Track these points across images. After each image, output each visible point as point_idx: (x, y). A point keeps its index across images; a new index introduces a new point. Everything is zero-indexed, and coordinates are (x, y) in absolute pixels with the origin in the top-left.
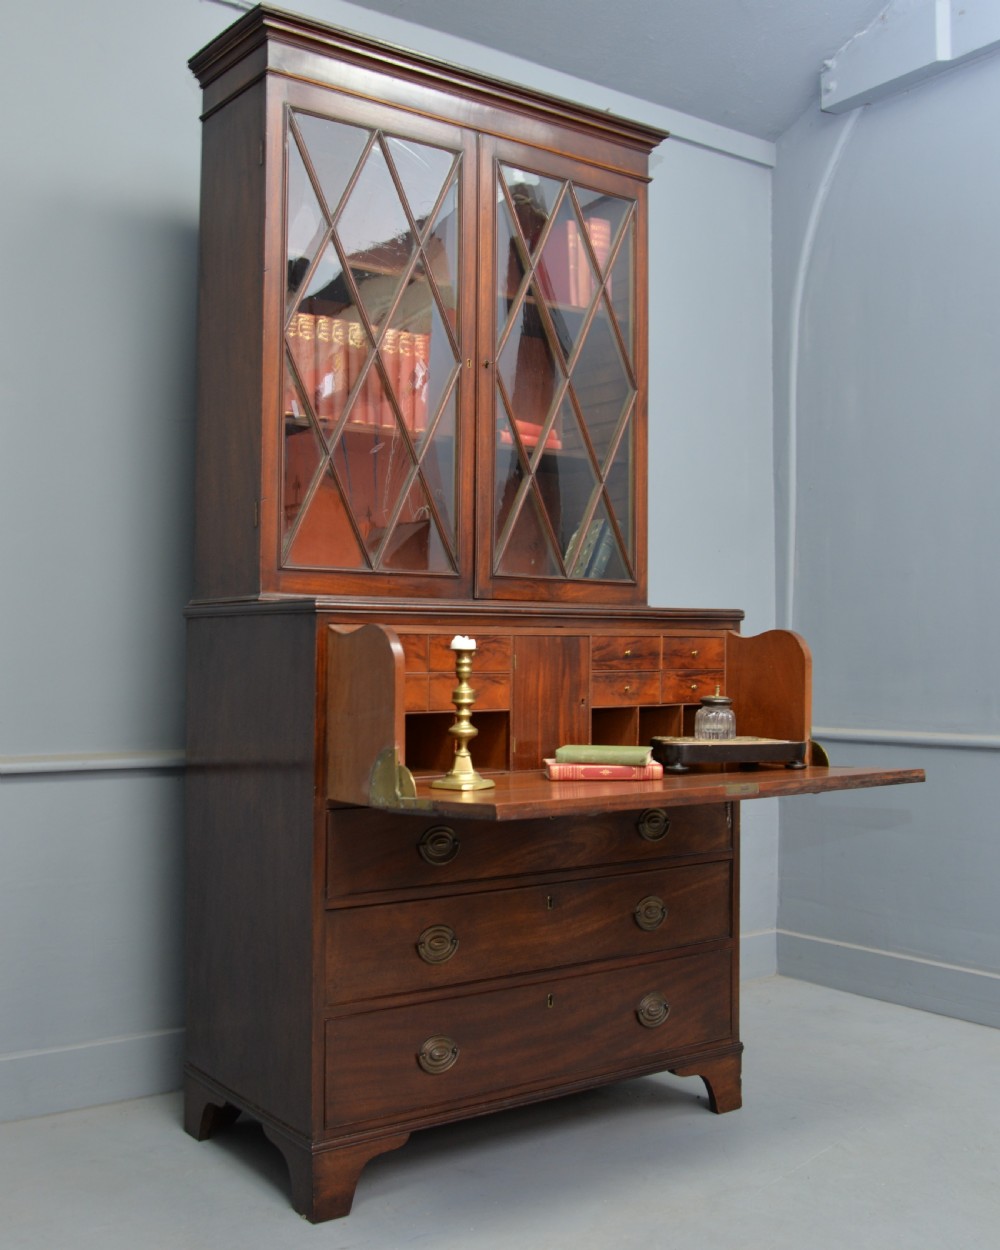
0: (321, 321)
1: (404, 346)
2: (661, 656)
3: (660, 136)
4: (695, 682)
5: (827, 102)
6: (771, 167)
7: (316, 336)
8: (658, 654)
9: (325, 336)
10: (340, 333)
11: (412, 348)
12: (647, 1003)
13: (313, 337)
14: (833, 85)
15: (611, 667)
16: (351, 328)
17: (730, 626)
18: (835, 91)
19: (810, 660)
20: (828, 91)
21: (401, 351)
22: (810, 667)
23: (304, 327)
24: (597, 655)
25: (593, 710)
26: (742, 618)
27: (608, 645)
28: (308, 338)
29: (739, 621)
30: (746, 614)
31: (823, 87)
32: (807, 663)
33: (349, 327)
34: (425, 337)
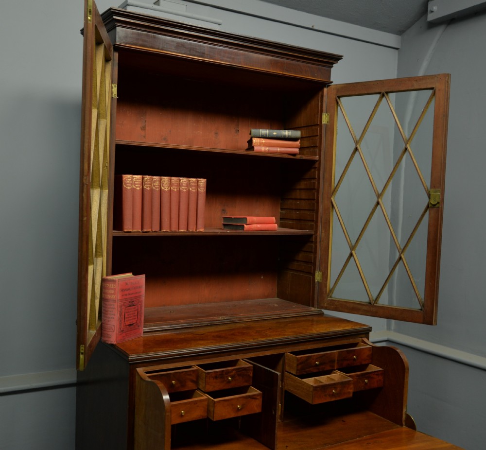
0: (145, 179)
1: (192, 186)
3: (337, 58)
5: (431, 17)
6: (397, 49)
7: (143, 187)
9: (147, 187)
10: (157, 183)
11: (198, 186)
13: (141, 188)
14: (435, 8)
16: (163, 180)
17: (364, 335)
18: (437, 11)
19: (408, 369)
20: (432, 12)
21: (190, 189)
22: (408, 373)
23: (136, 183)
26: (371, 331)
28: (138, 189)
29: (369, 333)
30: (373, 329)
31: (429, 9)
32: (406, 370)
33: (161, 179)
34: (205, 180)
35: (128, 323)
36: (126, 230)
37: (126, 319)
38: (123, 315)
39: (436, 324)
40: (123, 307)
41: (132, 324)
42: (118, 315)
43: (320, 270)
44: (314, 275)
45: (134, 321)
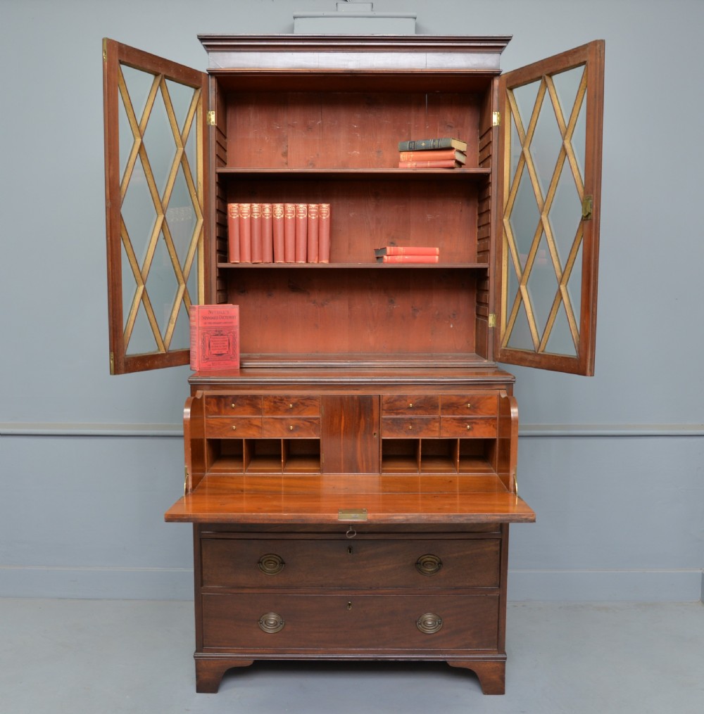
0: (252, 207)
1: (311, 212)
2: (440, 407)
3: (507, 40)
4: (469, 424)
7: (251, 216)
8: (438, 406)
9: (254, 216)
11: (318, 212)
12: (429, 618)
13: (249, 216)
15: (397, 414)
16: (274, 207)
21: (309, 216)
23: (243, 212)
24: (386, 407)
25: (383, 440)
27: (395, 401)
28: (245, 218)
33: (272, 207)
34: (328, 205)
35: (215, 352)
36: (232, 262)
37: (211, 348)
38: (207, 342)
39: (592, 375)
40: (206, 335)
41: (221, 355)
42: (200, 342)
43: (494, 312)
44: (487, 318)
45: (224, 352)
